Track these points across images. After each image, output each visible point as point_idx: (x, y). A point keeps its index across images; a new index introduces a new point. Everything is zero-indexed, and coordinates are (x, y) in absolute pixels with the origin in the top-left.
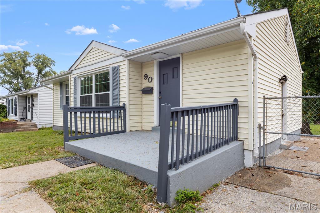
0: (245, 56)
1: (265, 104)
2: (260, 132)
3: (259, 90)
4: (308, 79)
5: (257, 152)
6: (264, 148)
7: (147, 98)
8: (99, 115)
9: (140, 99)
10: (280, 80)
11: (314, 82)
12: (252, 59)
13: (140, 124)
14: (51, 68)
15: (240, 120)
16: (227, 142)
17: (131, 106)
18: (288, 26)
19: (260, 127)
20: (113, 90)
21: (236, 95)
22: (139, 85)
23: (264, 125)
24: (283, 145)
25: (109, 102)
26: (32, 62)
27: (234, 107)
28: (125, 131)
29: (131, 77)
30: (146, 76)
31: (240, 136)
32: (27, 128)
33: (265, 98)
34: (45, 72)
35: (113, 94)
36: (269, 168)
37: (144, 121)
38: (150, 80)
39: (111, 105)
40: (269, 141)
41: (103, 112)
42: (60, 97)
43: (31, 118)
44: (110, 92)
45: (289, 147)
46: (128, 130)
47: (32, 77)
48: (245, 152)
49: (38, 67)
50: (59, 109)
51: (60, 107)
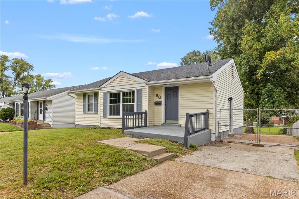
0: (212, 90)
1: (220, 112)
2: (218, 125)
3: (218, 106)
4: (250, 94)
5: (217, 134)
6: (220, 133)
7: (157, 107)
8: (127, 117)
9: (153, 108)
10: (229, 99)
11: (254, 96)
12: (215, 92)
13: (153, 122)
14: (29, 73)
15: (209, 120)
16: (204, 129)
17: (150, 112)
18: (234, 67)
19: (218, 123)
20: (137, 102)
21: (208, 107)
22: (153, 100)
23: (220, 122)
24: (230, 134)
25: (134, 109)
26: (11, 66)
27: (207, 113)
28: (146, 126)
29: (150, 95)
30: (157, 95)
31: (210, 127)
32: (44, 127)
33: (220, 110)
34: (24, 76)
35: (137, 105)
36: (222, 141)
37: (155, 120)
38: (160, 98)
39: (135, 111)
40: (222, 131)
41: (130, 115)
42: (83, 104)
43: (44, 119)
44: (135, 104)
45: (233, 135)
46: (148, 126)
47: (8, 80)
48: (212, 134)
49: (17, 71)
50: (82, 112)
51: (83, 111)
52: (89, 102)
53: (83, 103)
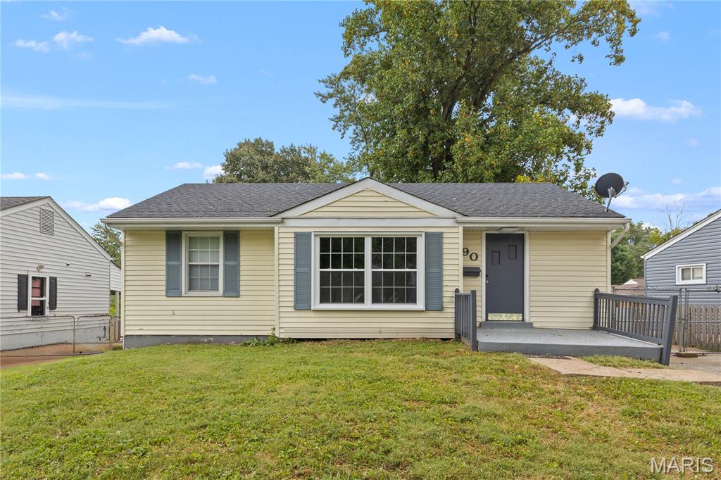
20: (428, 267)
30: (466, 251)
38: (474, 257)
42: (168, 266)
44: (420, 271)
50: (164, 293)
51: (164, 288)
52: (190, 261)
53: (164, 263)
